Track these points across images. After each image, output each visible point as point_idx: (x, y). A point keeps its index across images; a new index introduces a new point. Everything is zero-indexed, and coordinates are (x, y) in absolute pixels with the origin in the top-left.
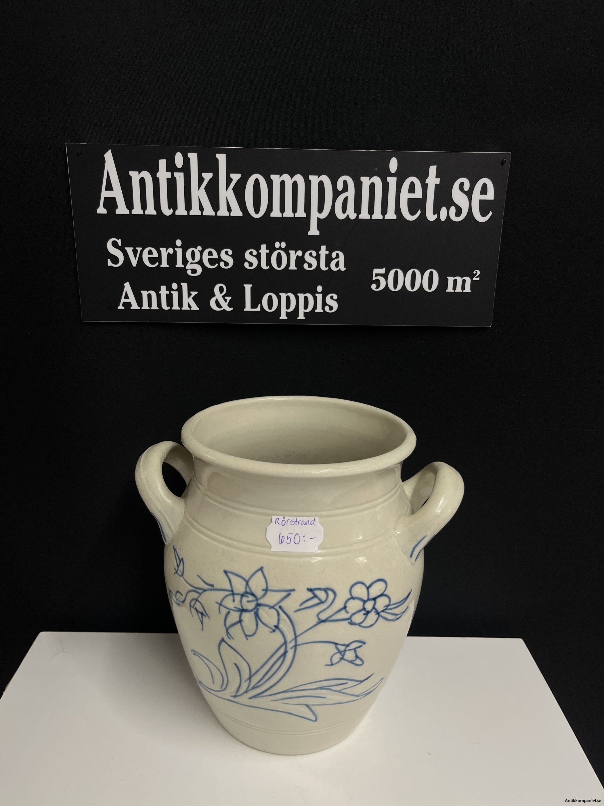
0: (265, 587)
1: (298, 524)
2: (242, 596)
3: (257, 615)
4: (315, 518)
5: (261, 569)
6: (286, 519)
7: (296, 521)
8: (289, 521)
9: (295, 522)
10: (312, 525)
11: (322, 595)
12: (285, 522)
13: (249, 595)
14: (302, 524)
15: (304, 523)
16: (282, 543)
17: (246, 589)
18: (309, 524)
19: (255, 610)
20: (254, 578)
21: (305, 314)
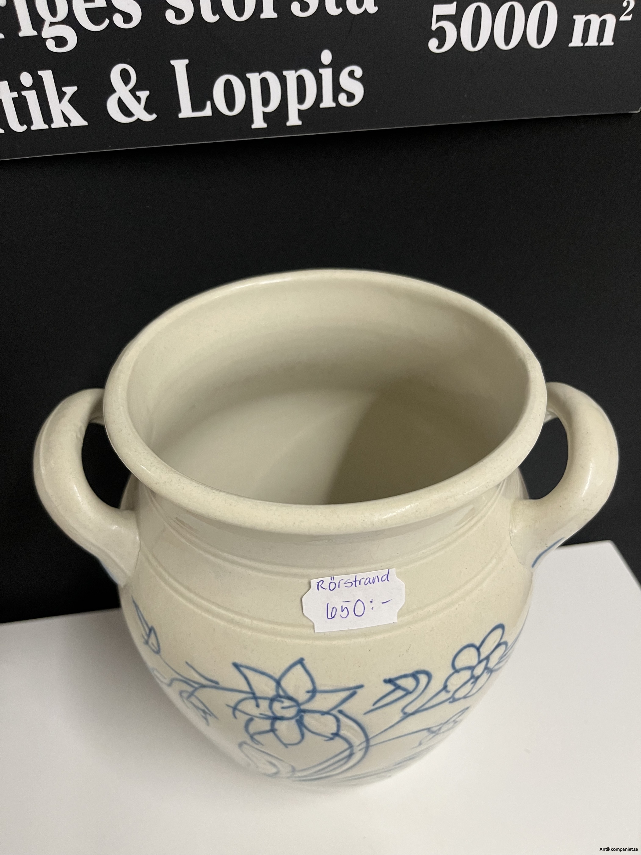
0: (310, 687)
1: (360, 584)
2: (272, 700)
3: (300, 723)
4: (389, 570)
5: (301, 662)
6: (337, 579)
7: (354, 580)
8: (342, 582)
9: (354, 583)
10: (382, 582)
11: (409, 683)
12: (335, 584)
13: (283, 700)
14: (366, 584)
15: (369, 581)
16: (333, 618)
17: (277, 691)
18: (378, 582)
19: (298, 718)
20: (289, 675)
21: (301, 113)
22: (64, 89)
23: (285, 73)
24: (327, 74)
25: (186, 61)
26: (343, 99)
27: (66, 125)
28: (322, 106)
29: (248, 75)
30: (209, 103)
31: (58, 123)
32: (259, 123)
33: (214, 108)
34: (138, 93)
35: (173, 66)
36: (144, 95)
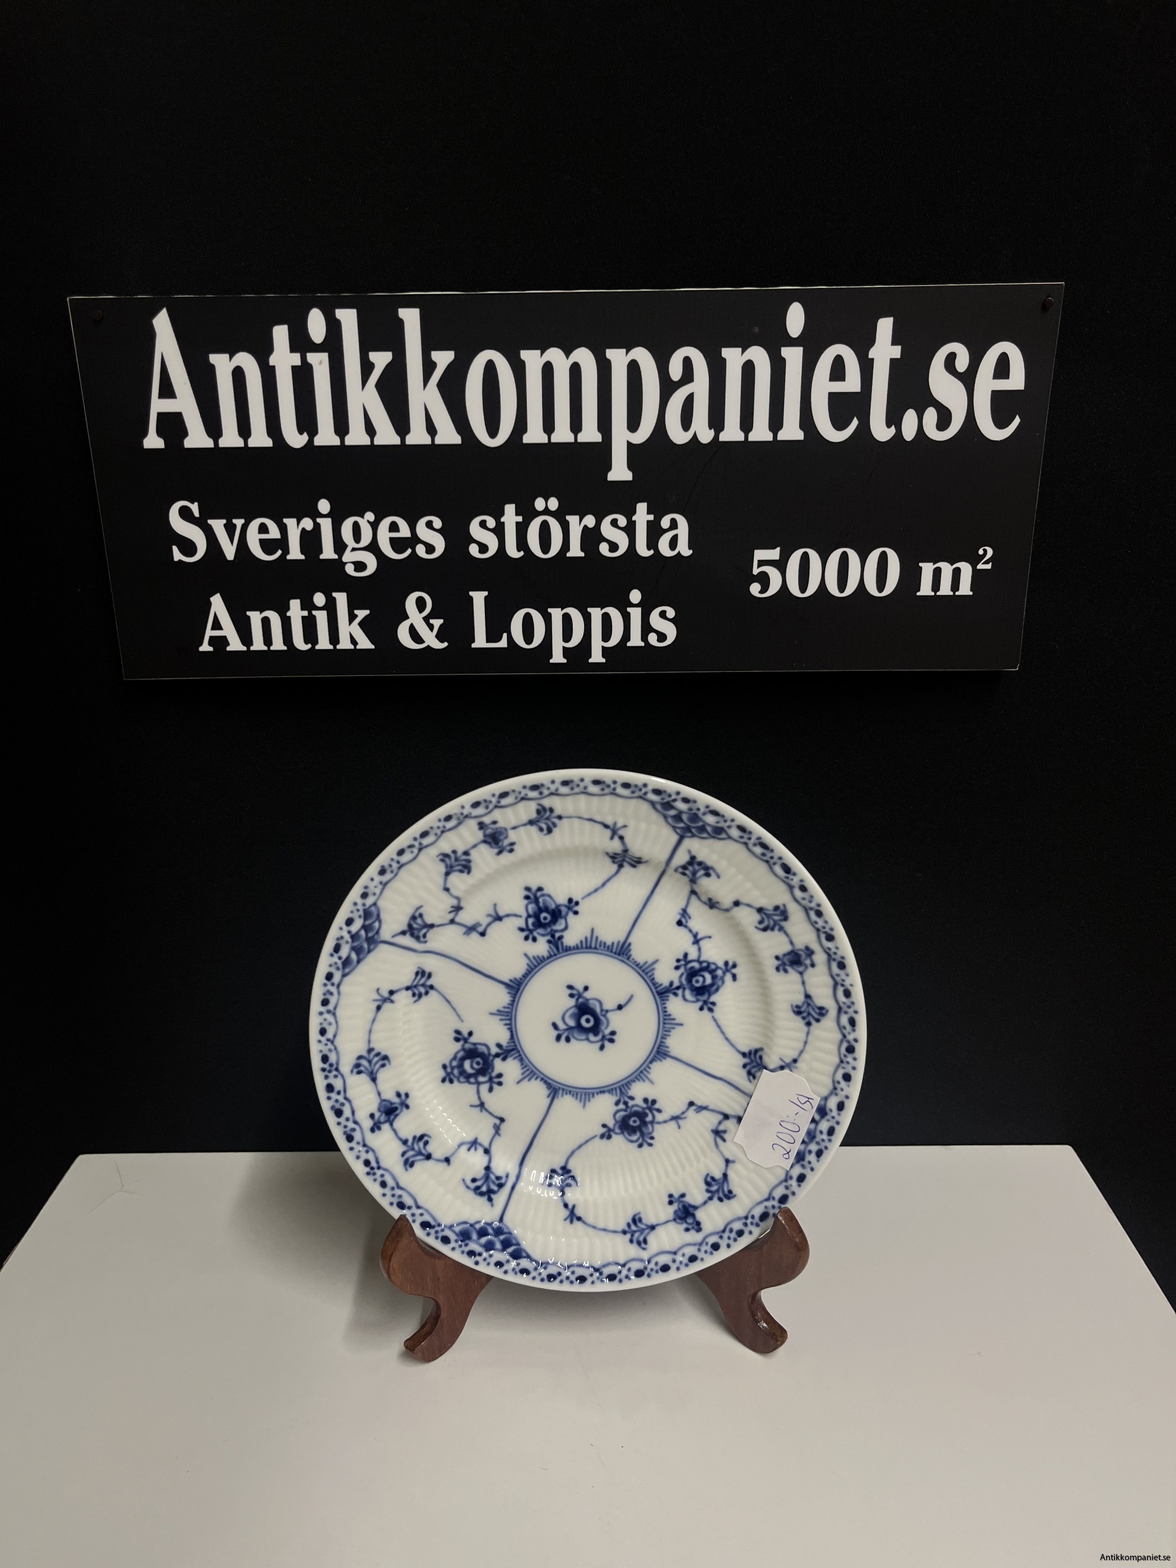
21: (605, 651)
22: (356, 612)
23: (589, 610)
24: (636, 613)
25: (486, 593)
26: (653, 638)
27: (352, 647)
28: (629, 644)
29: (550, 610)
30: (505, 635)
31: (345, 644)
32: (558, 657)
33: (510, 639)
34: (432, 621)
35: (471, 598)
36: (437, 623)
